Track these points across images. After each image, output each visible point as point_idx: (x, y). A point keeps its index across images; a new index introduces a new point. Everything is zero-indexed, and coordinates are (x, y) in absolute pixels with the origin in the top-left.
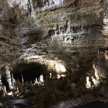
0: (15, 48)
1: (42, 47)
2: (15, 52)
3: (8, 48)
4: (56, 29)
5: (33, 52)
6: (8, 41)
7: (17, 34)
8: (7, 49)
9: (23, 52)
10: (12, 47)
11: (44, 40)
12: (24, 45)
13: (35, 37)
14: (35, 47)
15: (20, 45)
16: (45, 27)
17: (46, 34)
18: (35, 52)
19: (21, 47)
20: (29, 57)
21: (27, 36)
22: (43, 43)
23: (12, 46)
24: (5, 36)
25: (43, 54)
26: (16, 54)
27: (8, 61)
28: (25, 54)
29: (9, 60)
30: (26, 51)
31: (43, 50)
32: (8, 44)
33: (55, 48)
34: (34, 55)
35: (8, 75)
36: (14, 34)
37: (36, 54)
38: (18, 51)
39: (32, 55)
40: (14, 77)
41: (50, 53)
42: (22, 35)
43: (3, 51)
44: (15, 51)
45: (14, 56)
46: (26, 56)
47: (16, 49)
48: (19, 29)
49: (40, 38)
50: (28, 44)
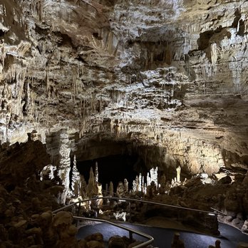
0: (98, 78)
1: (173, 83)
2: (96, 92)
3: (80, 75)
4: (229, 24)
5: (144, 97)
6: (84, 50)
7: (113, 29)
8: (78, 77)
9: (117, 95)
10: (90, 75)
11: (183, 63)
12: (124, 73)
13: (159, 51)
14: (151, 81)
15: (112, 72)
16: (193, 22)
17: (190, 46)
18: (149, 98)
19: (115, 78)
20: (129, 113)
21: (136, 44)
22: (178, 70)
23: (91, 72)
24: (80, 26)
25: (171, 106)
26: (98, 97)
27: (73, 114)
28: (122, 102)
29: (76, 112)
30: (125, 92)
31: (175, 92)
32: (81, 64)
33: (214, 85)
34: (143, 108)
35: (64, 158)
36: (106, 24)
37: (151, 104)
38: (103, 90)
39: (139, 106)
40: (77, 167)
41: (188, 108)
42: (125, 40)
43: (66, 82)
44: (97, 89)
45: (89, 105)
46: (122, 109)
47: (101, 83)
48: (124, 11)
49: (171, 55)
50: (136, 71)
